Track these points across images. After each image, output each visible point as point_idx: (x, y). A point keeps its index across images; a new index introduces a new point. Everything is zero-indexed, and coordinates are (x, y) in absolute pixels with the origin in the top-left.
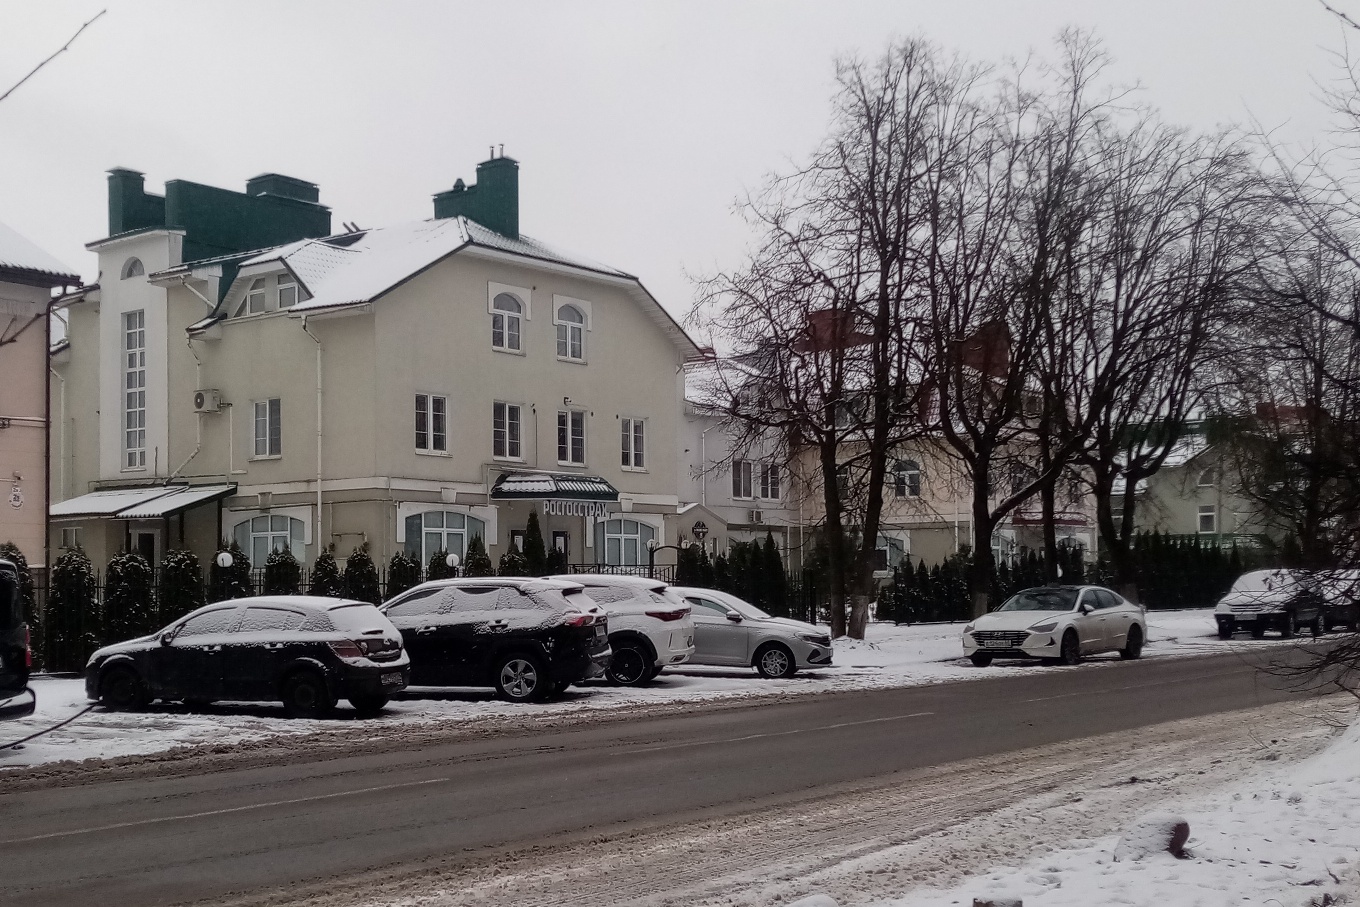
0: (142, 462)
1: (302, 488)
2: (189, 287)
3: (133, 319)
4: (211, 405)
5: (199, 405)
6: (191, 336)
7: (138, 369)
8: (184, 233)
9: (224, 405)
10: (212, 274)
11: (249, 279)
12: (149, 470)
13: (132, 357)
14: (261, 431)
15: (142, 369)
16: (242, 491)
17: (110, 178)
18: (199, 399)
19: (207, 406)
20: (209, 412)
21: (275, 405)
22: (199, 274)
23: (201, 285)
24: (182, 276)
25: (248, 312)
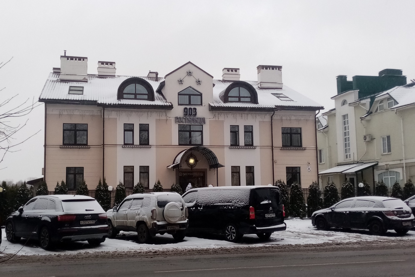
0: (350, 157)
1: (399, 162)
2: (360, 106)
3: (345, 117)
4: (369, 139)
5: (365, 140)
6: (362, 120)
7: (347, 131)
8: (359, 90)
9: (372, 139)
10: (367, 101)
11: (378, 101)
12: (351, 159)
13: (345, 127)
14: (385, 146)
15: (348, 131)
16: (380, 164)
17: (337, 79)
18: (365, 138)
19: (368, 139)
20: (368, 141)
21: (389, 137)
22: (363, 102)
23: (364, 104)
24: (358, 102)
25: (379, 111)
